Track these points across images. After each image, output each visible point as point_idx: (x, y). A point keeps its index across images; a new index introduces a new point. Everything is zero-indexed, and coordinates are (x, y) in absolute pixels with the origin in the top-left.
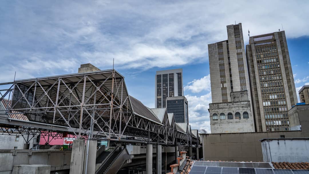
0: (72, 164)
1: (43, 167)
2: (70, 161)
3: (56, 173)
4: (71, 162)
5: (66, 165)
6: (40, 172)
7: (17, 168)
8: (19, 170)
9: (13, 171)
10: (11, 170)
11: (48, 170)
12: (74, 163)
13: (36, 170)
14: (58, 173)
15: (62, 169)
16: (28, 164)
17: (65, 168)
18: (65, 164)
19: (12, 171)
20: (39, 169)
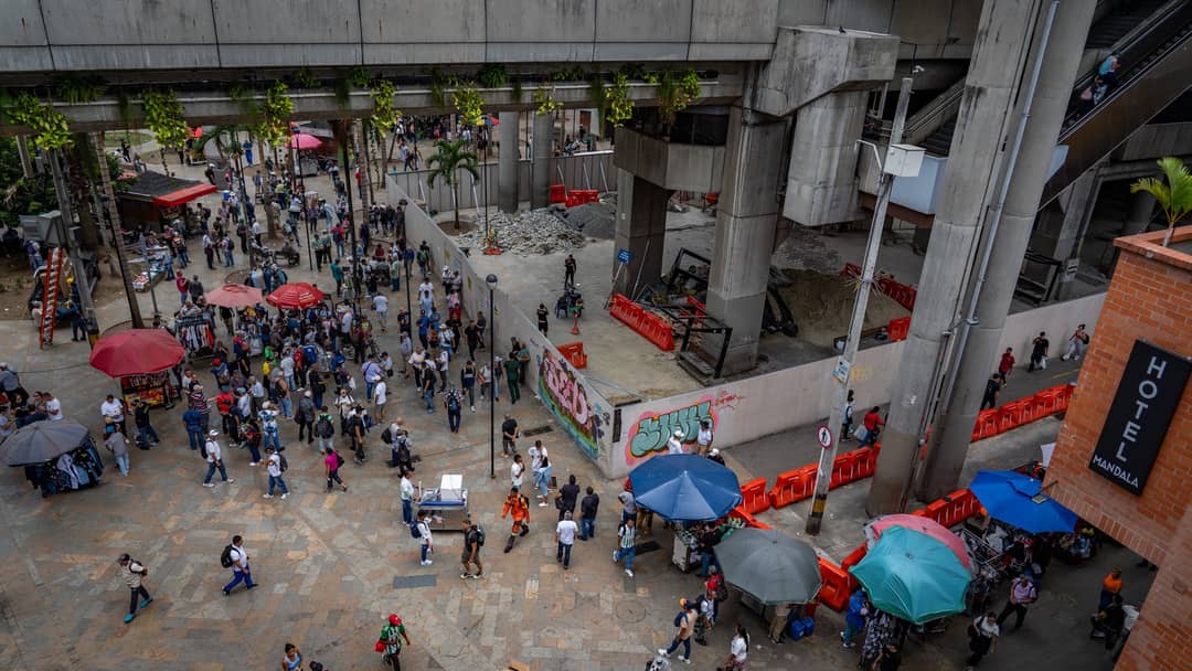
0: (984, 37)
1: (872, 41)
2: (978, 25)
3: (918, 67)
4: (980, 27)
5: (955, 41)
6: (862, 57)
7: (791, 37)
8: (795, 44)
9: (778, 47)
10: (772, 40)
11: (888, 54)
12: (992, 35)
13: (849, 48)
14: (922, 70)
15: (939, 56)
16: (824, 24)
17: (951, 52)
18: (953, 35)
19: (775, 44)
20: (858, 45)
